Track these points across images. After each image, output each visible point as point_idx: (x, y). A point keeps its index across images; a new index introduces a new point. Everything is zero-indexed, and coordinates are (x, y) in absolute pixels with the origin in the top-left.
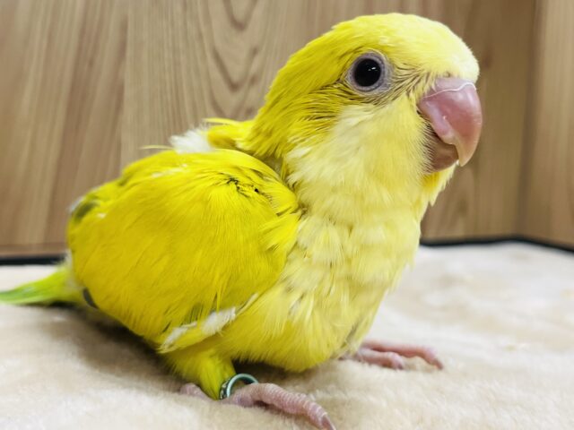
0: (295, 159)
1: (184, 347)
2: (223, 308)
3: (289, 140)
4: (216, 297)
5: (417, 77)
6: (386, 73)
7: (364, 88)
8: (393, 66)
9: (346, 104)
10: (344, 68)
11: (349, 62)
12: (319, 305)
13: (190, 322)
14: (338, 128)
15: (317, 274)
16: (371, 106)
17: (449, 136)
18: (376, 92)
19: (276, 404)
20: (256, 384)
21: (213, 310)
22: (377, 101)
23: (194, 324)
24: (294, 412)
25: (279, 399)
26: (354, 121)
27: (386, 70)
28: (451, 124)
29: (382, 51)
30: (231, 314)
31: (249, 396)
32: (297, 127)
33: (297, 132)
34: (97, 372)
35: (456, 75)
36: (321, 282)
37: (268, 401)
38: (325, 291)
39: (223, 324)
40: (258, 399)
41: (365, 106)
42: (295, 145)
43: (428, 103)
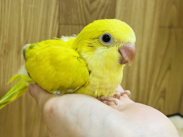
17: (127, 59)
43: (122, 49)
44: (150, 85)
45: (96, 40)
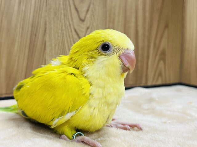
0: (85, 70)
1: (59, 125)
2: (71, 111)
3: (83, 64)
4: (69, 108)
5: (119, 50)
6: (111, 48)
7: (105, 52)
8: (113, 46)
9: (99, 55)
10: (98, 46)
11: (100, 44)
12: (99, 111)
13: (61, 117)
14: (97, 62)
15: (97, 102)
16: (106, 56)
17: (128, 65)
18: (108, 53)
19: (88, 143)
20: (83, 136)
21: (68, 112)
22: (108, 55)
23: (62, 117)
24: (93, 145)
25: (88, 141)
26: (102, 60)
27: (111, 47)
28: (128, 62)
29: (110, 42)
30: (74, 113)
31: (80, 139)
32: (85, 61)
33: (85, 63)
34: (35, 132)
35: (129, 49)
36: (99, 104)
37: (85, 142)
38: (100, 107)
39: (71, 116)
40: (82, 141)
41: (105, 56)
42: (85, 66)
43: (122, 56)
44: (149, 42)
45: (96, 51)
